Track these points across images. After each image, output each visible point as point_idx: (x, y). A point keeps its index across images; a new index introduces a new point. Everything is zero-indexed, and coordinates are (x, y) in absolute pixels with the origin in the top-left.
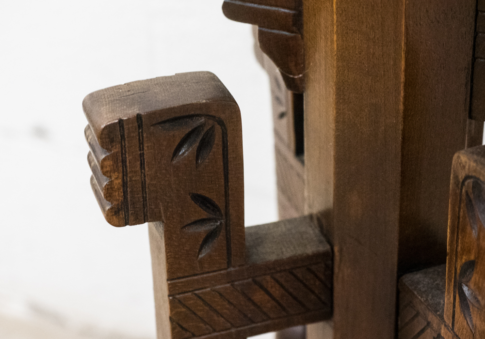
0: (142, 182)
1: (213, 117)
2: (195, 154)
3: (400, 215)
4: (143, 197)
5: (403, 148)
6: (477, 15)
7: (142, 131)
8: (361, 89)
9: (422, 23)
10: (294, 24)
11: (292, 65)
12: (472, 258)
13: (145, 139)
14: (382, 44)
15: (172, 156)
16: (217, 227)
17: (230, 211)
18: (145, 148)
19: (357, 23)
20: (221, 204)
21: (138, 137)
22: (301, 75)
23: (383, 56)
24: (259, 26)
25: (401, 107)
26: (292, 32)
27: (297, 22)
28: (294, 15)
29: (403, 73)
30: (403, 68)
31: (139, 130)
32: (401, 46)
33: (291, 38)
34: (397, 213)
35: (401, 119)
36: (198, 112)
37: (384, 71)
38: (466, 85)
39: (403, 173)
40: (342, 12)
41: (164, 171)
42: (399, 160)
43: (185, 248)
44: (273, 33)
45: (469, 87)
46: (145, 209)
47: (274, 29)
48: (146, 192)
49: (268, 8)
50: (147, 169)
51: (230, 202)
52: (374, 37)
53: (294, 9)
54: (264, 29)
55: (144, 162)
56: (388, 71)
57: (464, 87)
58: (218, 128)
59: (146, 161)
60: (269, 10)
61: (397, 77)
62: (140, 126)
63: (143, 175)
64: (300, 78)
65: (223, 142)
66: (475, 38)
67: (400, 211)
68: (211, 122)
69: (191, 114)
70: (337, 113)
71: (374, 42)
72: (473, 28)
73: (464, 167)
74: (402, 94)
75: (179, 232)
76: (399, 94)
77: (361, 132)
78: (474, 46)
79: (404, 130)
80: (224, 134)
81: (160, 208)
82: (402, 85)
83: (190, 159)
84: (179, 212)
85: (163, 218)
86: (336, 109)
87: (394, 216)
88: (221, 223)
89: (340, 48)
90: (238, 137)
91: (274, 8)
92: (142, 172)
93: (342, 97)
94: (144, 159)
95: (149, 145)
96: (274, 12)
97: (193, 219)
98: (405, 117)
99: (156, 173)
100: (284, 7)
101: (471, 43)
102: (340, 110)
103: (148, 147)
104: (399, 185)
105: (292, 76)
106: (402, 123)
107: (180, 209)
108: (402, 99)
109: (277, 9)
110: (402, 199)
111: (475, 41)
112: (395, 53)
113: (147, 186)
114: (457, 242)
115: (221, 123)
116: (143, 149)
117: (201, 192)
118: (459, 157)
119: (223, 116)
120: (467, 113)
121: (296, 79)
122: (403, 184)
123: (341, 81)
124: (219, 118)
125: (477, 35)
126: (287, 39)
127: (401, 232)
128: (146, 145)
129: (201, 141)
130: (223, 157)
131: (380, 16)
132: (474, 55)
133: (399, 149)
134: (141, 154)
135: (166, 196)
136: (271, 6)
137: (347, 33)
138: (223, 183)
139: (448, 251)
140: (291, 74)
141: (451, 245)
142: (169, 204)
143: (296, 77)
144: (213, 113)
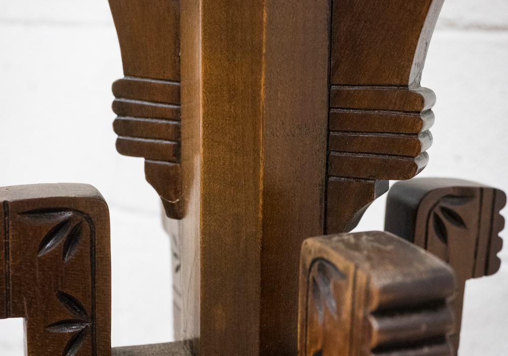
0: (6, 274)
1: (82, 213)
2: (62, 249)
3: (260, 328)
4: (7, 289)
5: (262, 257)
6: (328, 135)
7: (8, 219)
8: (225, 199)
9: (278, 134)
10: (174, 155)
11: (171, 193)
12: (319, 347)
13: (11, 227)
14: (243, 154)
15: (38, 248)
16: (83, 330)
17: (97, 315)
18: (11, 237)
19: (221, 135)
20: (87, 306)
21: (3, 225)
22: (178, 200)
23: (243, 166)
24: (146, 159)
25: (260, 216)
26: (173, 162)
27: (177, 153)
28: (174, 146)
29: (262, 182)
30: (261, 176)
31: (5, 217)
32: (260, 155)
33: (172, 168)
34: (258, 325)
35: (260, 228)
36: (66, 206)
37: (245, 181)
38: (321, 202)
39: (262, 283)
40: (209, 125)
41: (29, 264)
42: (259, 270)
43: (49, 350)
44: (157, 164)
45: (324, 204)
46: (8, 303)
47: (157, 160)
48: (9, 284)
49: (152, 141)
50: (11, 260)
51: (97, 305)
52: (236, 148)
53: (174, 141)
54: (149, 161)
55: (9, 251)
56: (248, 180)
57: (319, 203)
58: (86, 224)
59: (10, 250)
60: (153, 143)
61: (256, 185)
62: (6, 214)
63: (7, 266)
64: (178, 202)
65: (91, 241)
66: (328, 157)
67: (261, 323)
68: (79, 217)
69: (58, 206)
70: (204, 224)
71: (236, 153)
72: (325, 146)
73: (310, 252)
74: (261, 202)
75: (42, 332)
76: (258, 202)
77: (225, 243)
78: (327, 164)
79: (263, 239)
80: (92, 233)
81: (24, 303)
82: (261, 193)
83: (57, 254)
84: (43, 309)
85: (26, 314)
86: (203, 220)
87: (255, 329)
88: (87, 326)
89: (206, 161)
90: (106, 237)
91: (158, 141)
92: (6, 263)
93: (208, 209)
94: (9, 248)
95: (15, 233)
96: (158, 144)
97: (59, 318)
98: (265, 226)
99: (21, 265)
100: (166, 140)
101: (324, 161)
102: (206, 222)
103: (13, 235)
104: (259, 296)
105: (170, 202)
106: (261, 232)
107: (44, 306)
108: (261, 208)
109: (160, 141)
110: (262, 311)
111: (327, 160)
112: (254, 162)
113: (10, 278)
114: (306, 336)
115: (89, 219)
116: (9, 238)
117: (68, 291)
118: (306, 243)
119: (91, 213)
120: (322, 229)
121: (174, 203)
122: (263, 295)
123: (207, 193)
124: (88, 214)
125: (329, 154)
126: (168, 168)
127: (262, 345)
128: (11, 234)
129: (68, 236)
130: (91, 256)
131: (240, 127)
132: (327, 173)
133: (259, 259)
134: (5, 243)
135: (30, 290)
136: (155, 139)
137: (212, 145)
138: (90, 283)
139: (299, 348)
140: (171, 200)
141: (301, 341)
142: (33, 300)
143: (174, 202)
144: (81, 209)
